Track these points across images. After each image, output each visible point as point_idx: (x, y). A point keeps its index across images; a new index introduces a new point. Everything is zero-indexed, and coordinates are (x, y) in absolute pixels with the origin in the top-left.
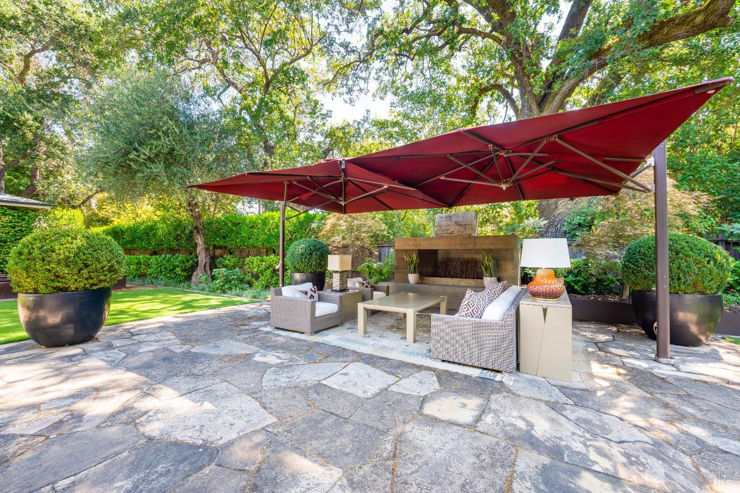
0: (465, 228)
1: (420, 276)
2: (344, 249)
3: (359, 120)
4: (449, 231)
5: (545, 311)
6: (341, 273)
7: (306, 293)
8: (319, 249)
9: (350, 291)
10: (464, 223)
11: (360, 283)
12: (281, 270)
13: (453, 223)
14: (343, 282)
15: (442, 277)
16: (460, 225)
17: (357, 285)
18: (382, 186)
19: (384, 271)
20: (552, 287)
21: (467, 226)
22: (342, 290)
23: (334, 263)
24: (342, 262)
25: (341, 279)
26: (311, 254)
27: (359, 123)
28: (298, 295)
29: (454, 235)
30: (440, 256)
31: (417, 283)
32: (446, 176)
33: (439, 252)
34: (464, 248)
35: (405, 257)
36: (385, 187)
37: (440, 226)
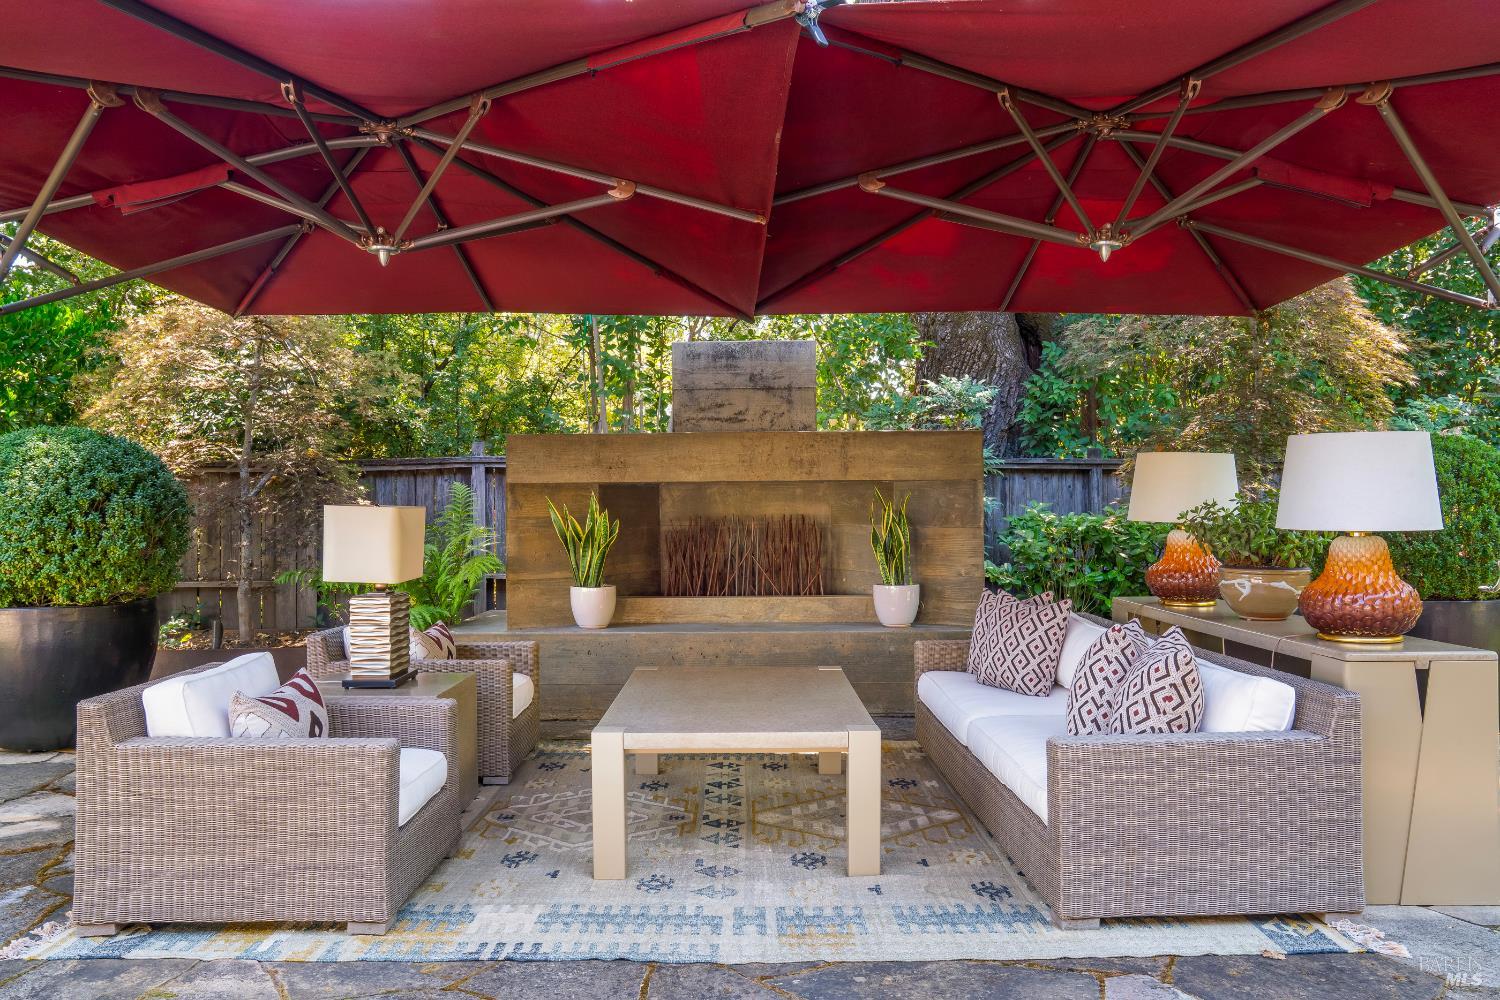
0: (790, 402)
1: (619, 594)
4: (726, 413)
5: (1422, 677)
6: (393, 593)
8: (139, 479)
10: (784, 382)
13: (742, 380)
14: (398, 636)
15: (692, 594)
16: (769, 389)
18: (602, 190)
20: (1390, 595)
21: (796, 395)
22: (400, 680)
24: (402, 541)
25: (395, 622)
26: (98, 507)
29: (747, 425)
30: (670, 513)
31: (611, 626)
32: (890, 183)
33: (664, 493)
34: (805, 477)
35: (555, 515)
36: (616, 196)
37: (690, 391)
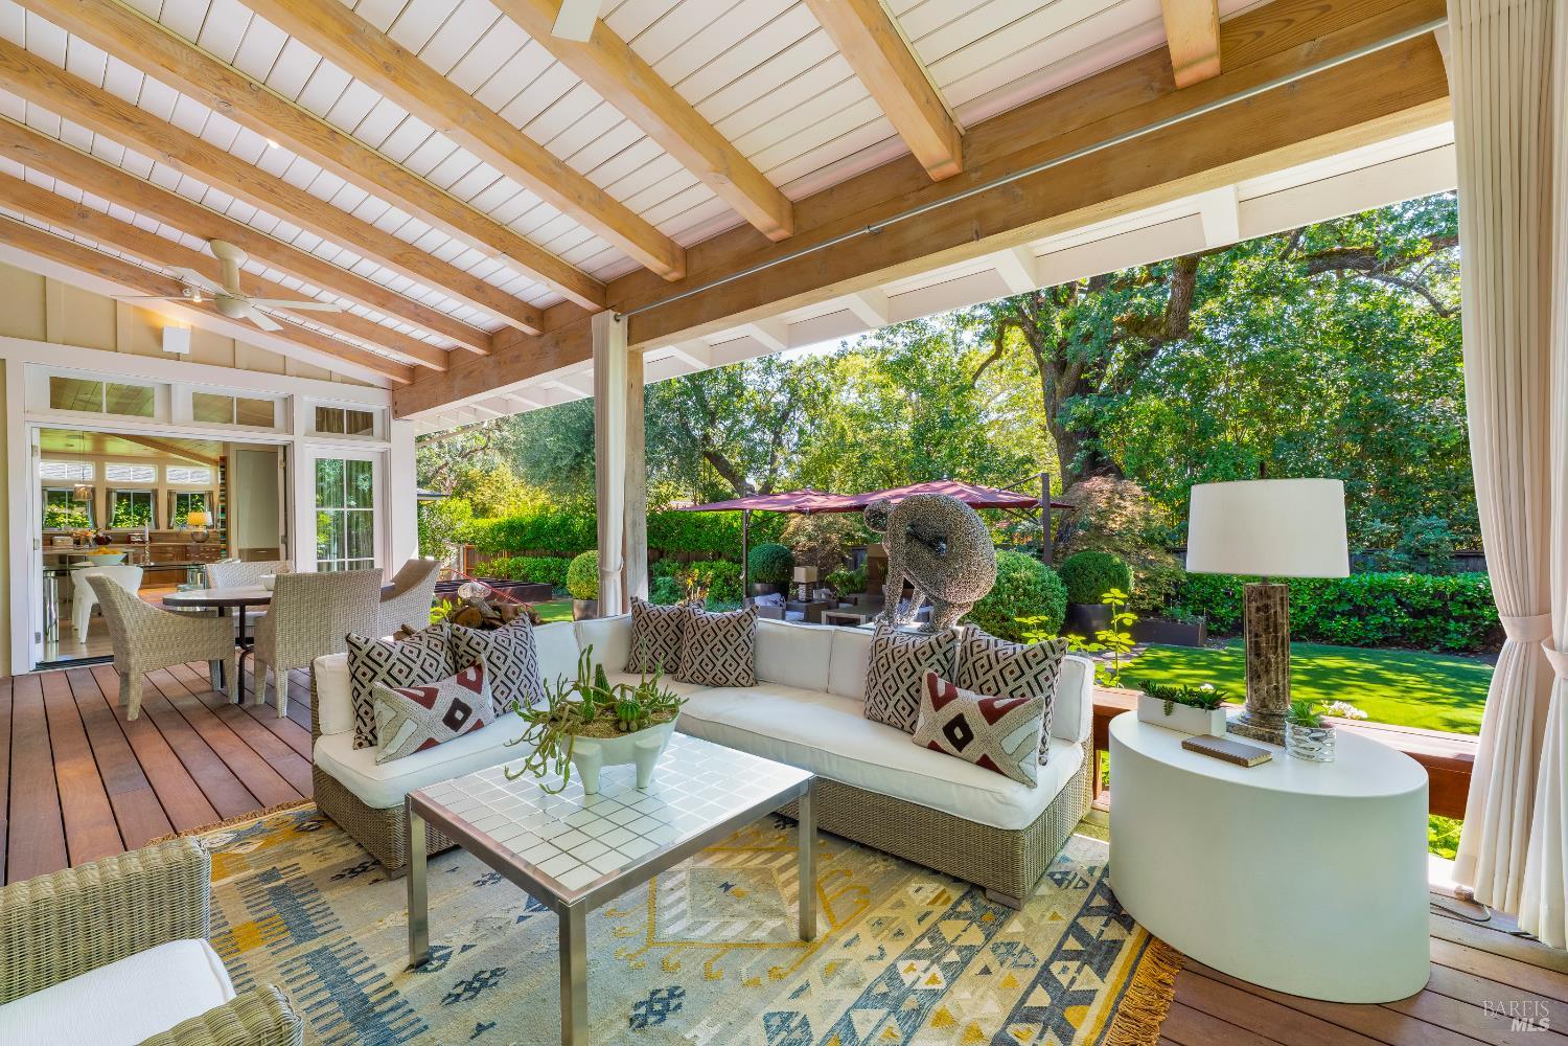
2: (810, 562)
3: (831, 355)
6: (807, 584)
7: (776, 603)
8: (784, 560)
9: (816, 602)
11: (825, 594)
12: (744, 581)
14: (809, 594)
17: (823, 597)
19: (857, 580)
22: (808, 601)
23: (800, 574)
24: (808, 574)
25: (807, 589)
26: (773, 562)
27: (832, 360)
28: (769, 604)
35: (879, 565)
